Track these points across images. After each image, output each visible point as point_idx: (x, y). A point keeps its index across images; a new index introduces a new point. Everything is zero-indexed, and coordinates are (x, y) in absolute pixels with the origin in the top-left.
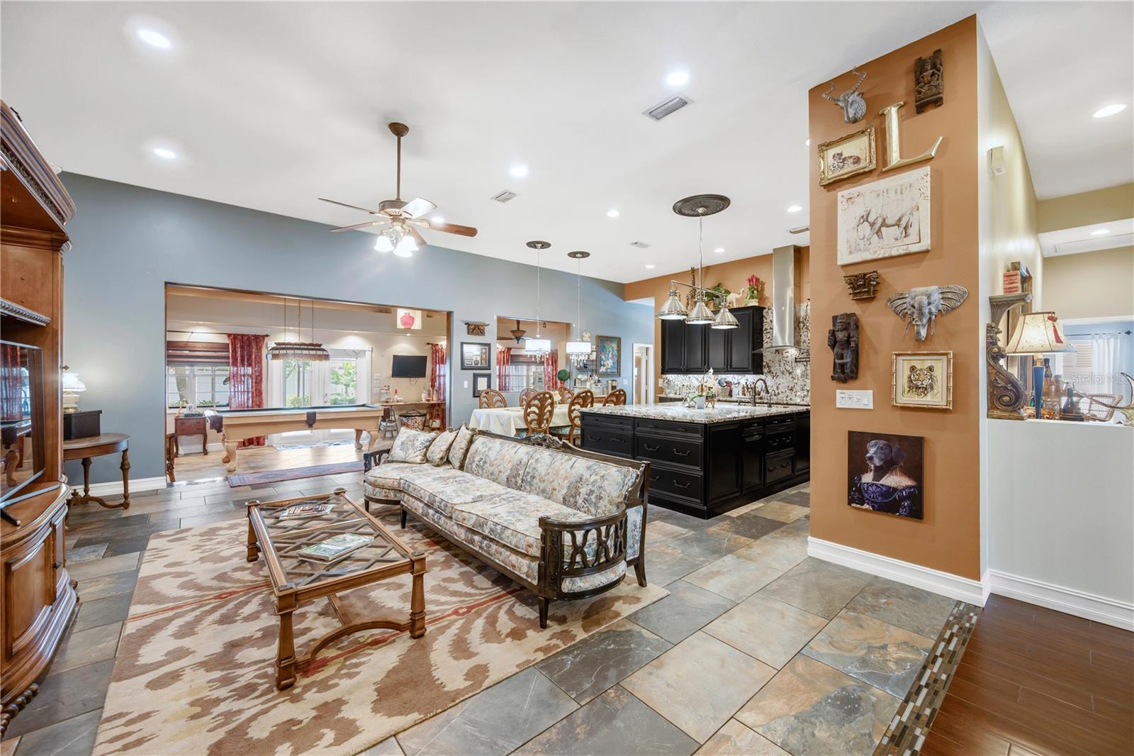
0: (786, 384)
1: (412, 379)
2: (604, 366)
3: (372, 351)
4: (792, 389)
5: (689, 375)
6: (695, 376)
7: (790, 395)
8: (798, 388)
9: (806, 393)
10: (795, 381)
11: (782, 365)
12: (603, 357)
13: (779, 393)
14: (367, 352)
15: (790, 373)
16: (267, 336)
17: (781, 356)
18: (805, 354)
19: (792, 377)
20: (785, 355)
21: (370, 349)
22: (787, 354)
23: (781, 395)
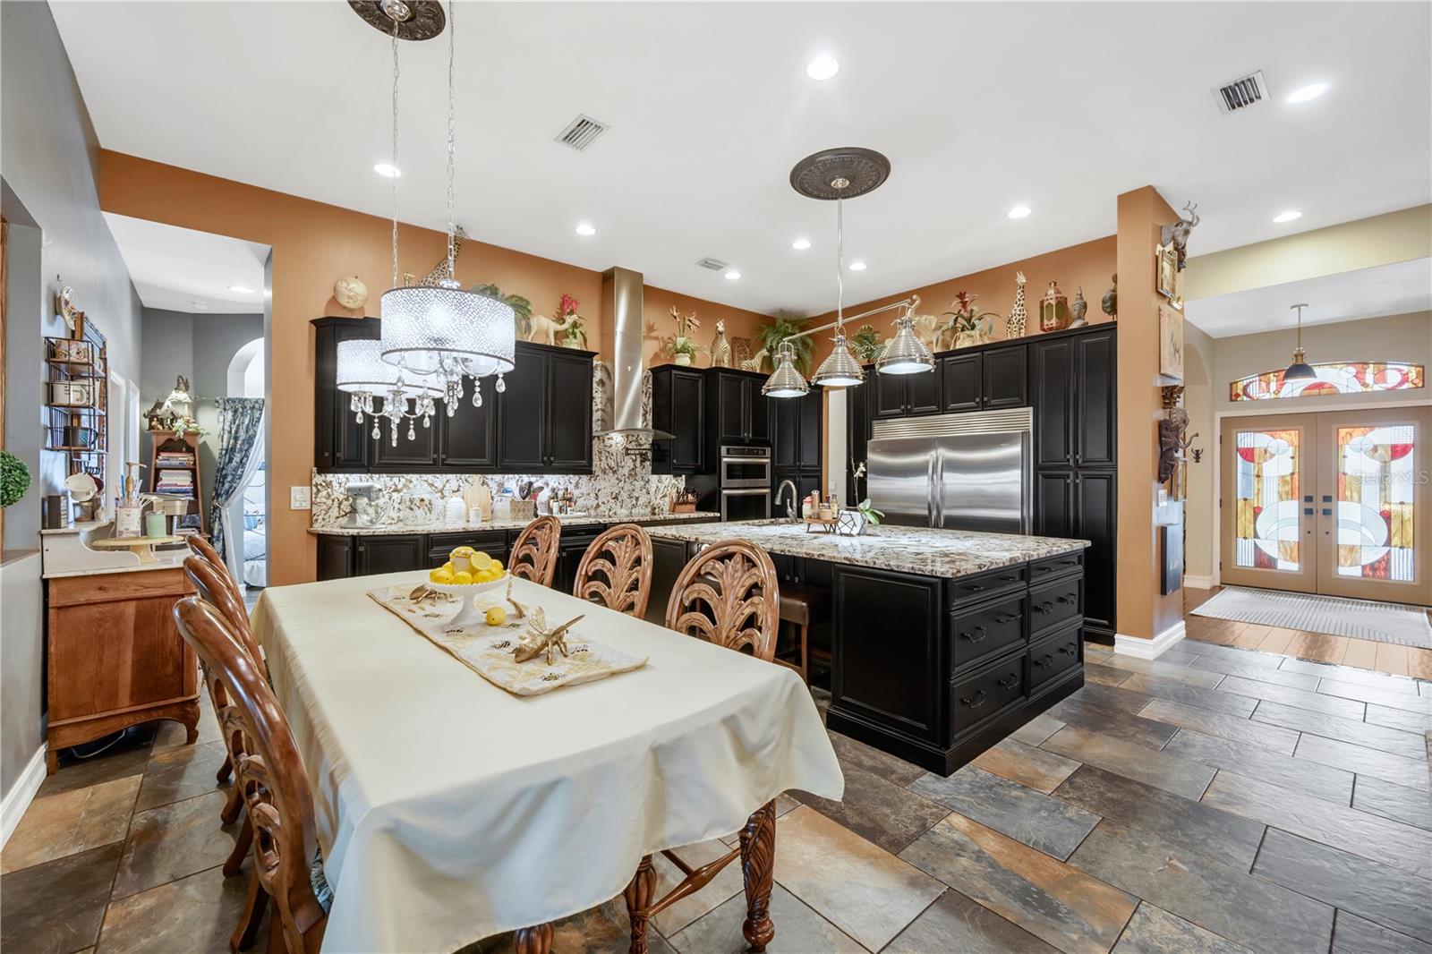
0: (608, 490)
4: (616, 498)
5: (409, 476)
6: (425, 477)
7: (614, 506)
8: (624, 495)
9: (634, 502)
10: (621, 484)
11: (604, 459)
13: (598, 506)
15: (614, 472)
17: (602, 444)
18: (633, 443)
19: (617, 479)
20: (608, 442)
22: (610, 441)
23: (602, 508)
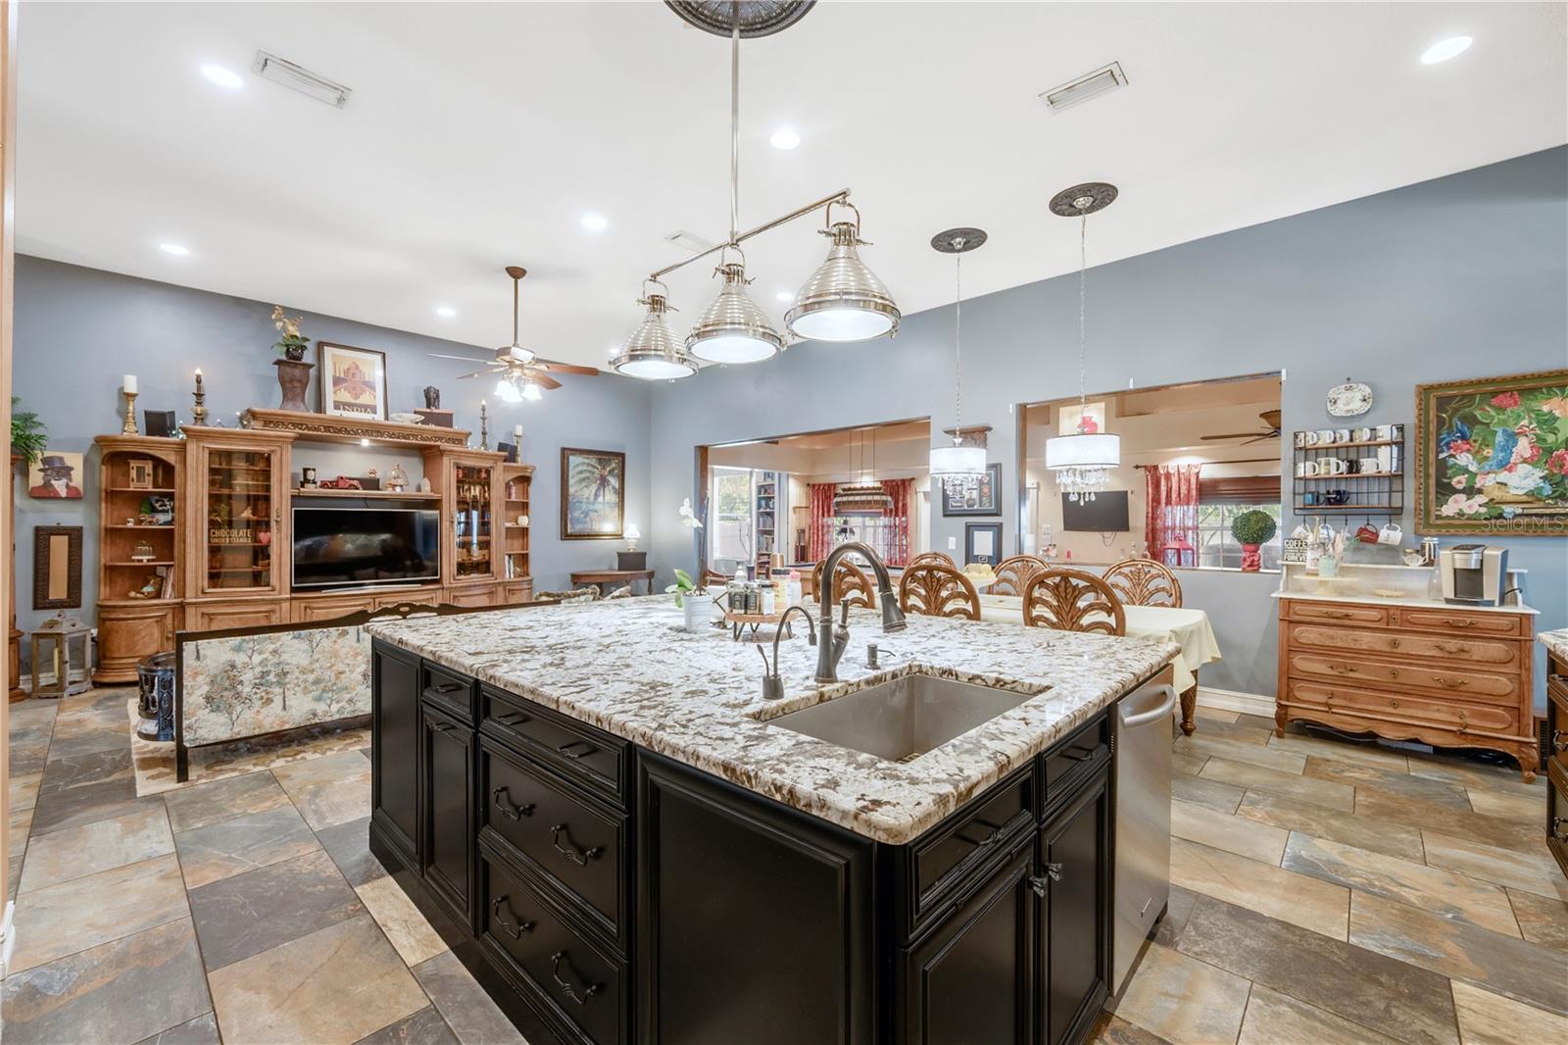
1: (1107, 534)
2: (1471, 491)
3: (1038, 488)
12: (1464, 459)
14: (1031, 491)
16: (913, 479)
21: (1035, 486)
